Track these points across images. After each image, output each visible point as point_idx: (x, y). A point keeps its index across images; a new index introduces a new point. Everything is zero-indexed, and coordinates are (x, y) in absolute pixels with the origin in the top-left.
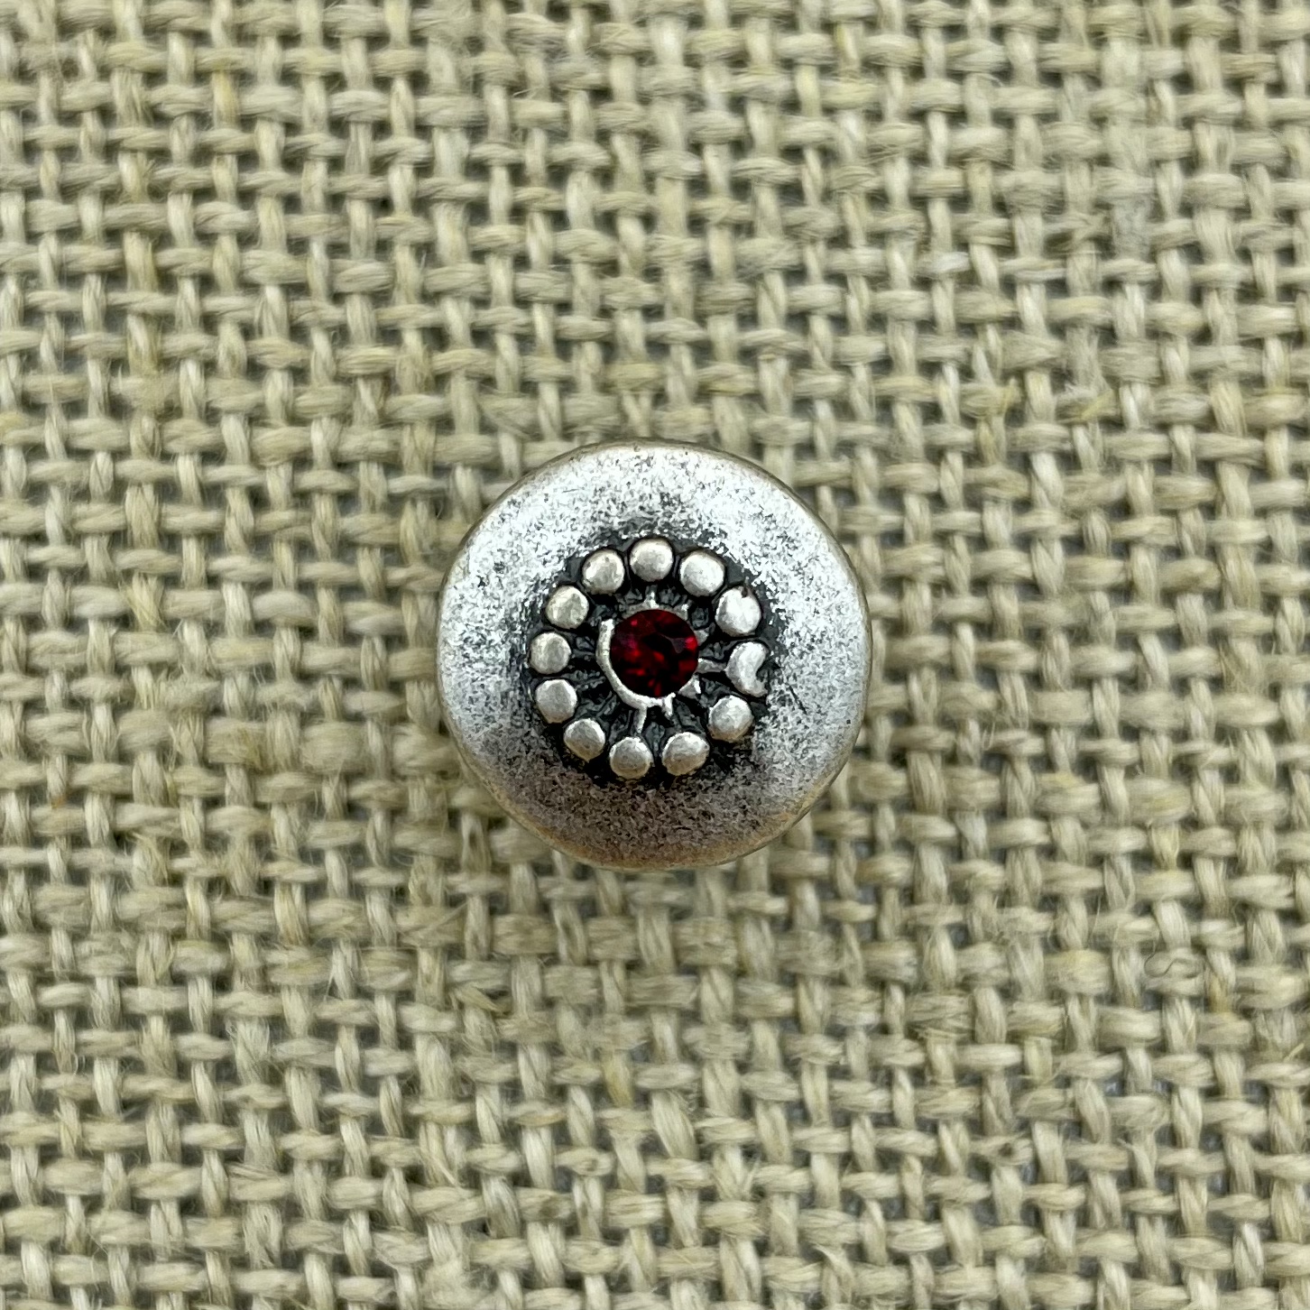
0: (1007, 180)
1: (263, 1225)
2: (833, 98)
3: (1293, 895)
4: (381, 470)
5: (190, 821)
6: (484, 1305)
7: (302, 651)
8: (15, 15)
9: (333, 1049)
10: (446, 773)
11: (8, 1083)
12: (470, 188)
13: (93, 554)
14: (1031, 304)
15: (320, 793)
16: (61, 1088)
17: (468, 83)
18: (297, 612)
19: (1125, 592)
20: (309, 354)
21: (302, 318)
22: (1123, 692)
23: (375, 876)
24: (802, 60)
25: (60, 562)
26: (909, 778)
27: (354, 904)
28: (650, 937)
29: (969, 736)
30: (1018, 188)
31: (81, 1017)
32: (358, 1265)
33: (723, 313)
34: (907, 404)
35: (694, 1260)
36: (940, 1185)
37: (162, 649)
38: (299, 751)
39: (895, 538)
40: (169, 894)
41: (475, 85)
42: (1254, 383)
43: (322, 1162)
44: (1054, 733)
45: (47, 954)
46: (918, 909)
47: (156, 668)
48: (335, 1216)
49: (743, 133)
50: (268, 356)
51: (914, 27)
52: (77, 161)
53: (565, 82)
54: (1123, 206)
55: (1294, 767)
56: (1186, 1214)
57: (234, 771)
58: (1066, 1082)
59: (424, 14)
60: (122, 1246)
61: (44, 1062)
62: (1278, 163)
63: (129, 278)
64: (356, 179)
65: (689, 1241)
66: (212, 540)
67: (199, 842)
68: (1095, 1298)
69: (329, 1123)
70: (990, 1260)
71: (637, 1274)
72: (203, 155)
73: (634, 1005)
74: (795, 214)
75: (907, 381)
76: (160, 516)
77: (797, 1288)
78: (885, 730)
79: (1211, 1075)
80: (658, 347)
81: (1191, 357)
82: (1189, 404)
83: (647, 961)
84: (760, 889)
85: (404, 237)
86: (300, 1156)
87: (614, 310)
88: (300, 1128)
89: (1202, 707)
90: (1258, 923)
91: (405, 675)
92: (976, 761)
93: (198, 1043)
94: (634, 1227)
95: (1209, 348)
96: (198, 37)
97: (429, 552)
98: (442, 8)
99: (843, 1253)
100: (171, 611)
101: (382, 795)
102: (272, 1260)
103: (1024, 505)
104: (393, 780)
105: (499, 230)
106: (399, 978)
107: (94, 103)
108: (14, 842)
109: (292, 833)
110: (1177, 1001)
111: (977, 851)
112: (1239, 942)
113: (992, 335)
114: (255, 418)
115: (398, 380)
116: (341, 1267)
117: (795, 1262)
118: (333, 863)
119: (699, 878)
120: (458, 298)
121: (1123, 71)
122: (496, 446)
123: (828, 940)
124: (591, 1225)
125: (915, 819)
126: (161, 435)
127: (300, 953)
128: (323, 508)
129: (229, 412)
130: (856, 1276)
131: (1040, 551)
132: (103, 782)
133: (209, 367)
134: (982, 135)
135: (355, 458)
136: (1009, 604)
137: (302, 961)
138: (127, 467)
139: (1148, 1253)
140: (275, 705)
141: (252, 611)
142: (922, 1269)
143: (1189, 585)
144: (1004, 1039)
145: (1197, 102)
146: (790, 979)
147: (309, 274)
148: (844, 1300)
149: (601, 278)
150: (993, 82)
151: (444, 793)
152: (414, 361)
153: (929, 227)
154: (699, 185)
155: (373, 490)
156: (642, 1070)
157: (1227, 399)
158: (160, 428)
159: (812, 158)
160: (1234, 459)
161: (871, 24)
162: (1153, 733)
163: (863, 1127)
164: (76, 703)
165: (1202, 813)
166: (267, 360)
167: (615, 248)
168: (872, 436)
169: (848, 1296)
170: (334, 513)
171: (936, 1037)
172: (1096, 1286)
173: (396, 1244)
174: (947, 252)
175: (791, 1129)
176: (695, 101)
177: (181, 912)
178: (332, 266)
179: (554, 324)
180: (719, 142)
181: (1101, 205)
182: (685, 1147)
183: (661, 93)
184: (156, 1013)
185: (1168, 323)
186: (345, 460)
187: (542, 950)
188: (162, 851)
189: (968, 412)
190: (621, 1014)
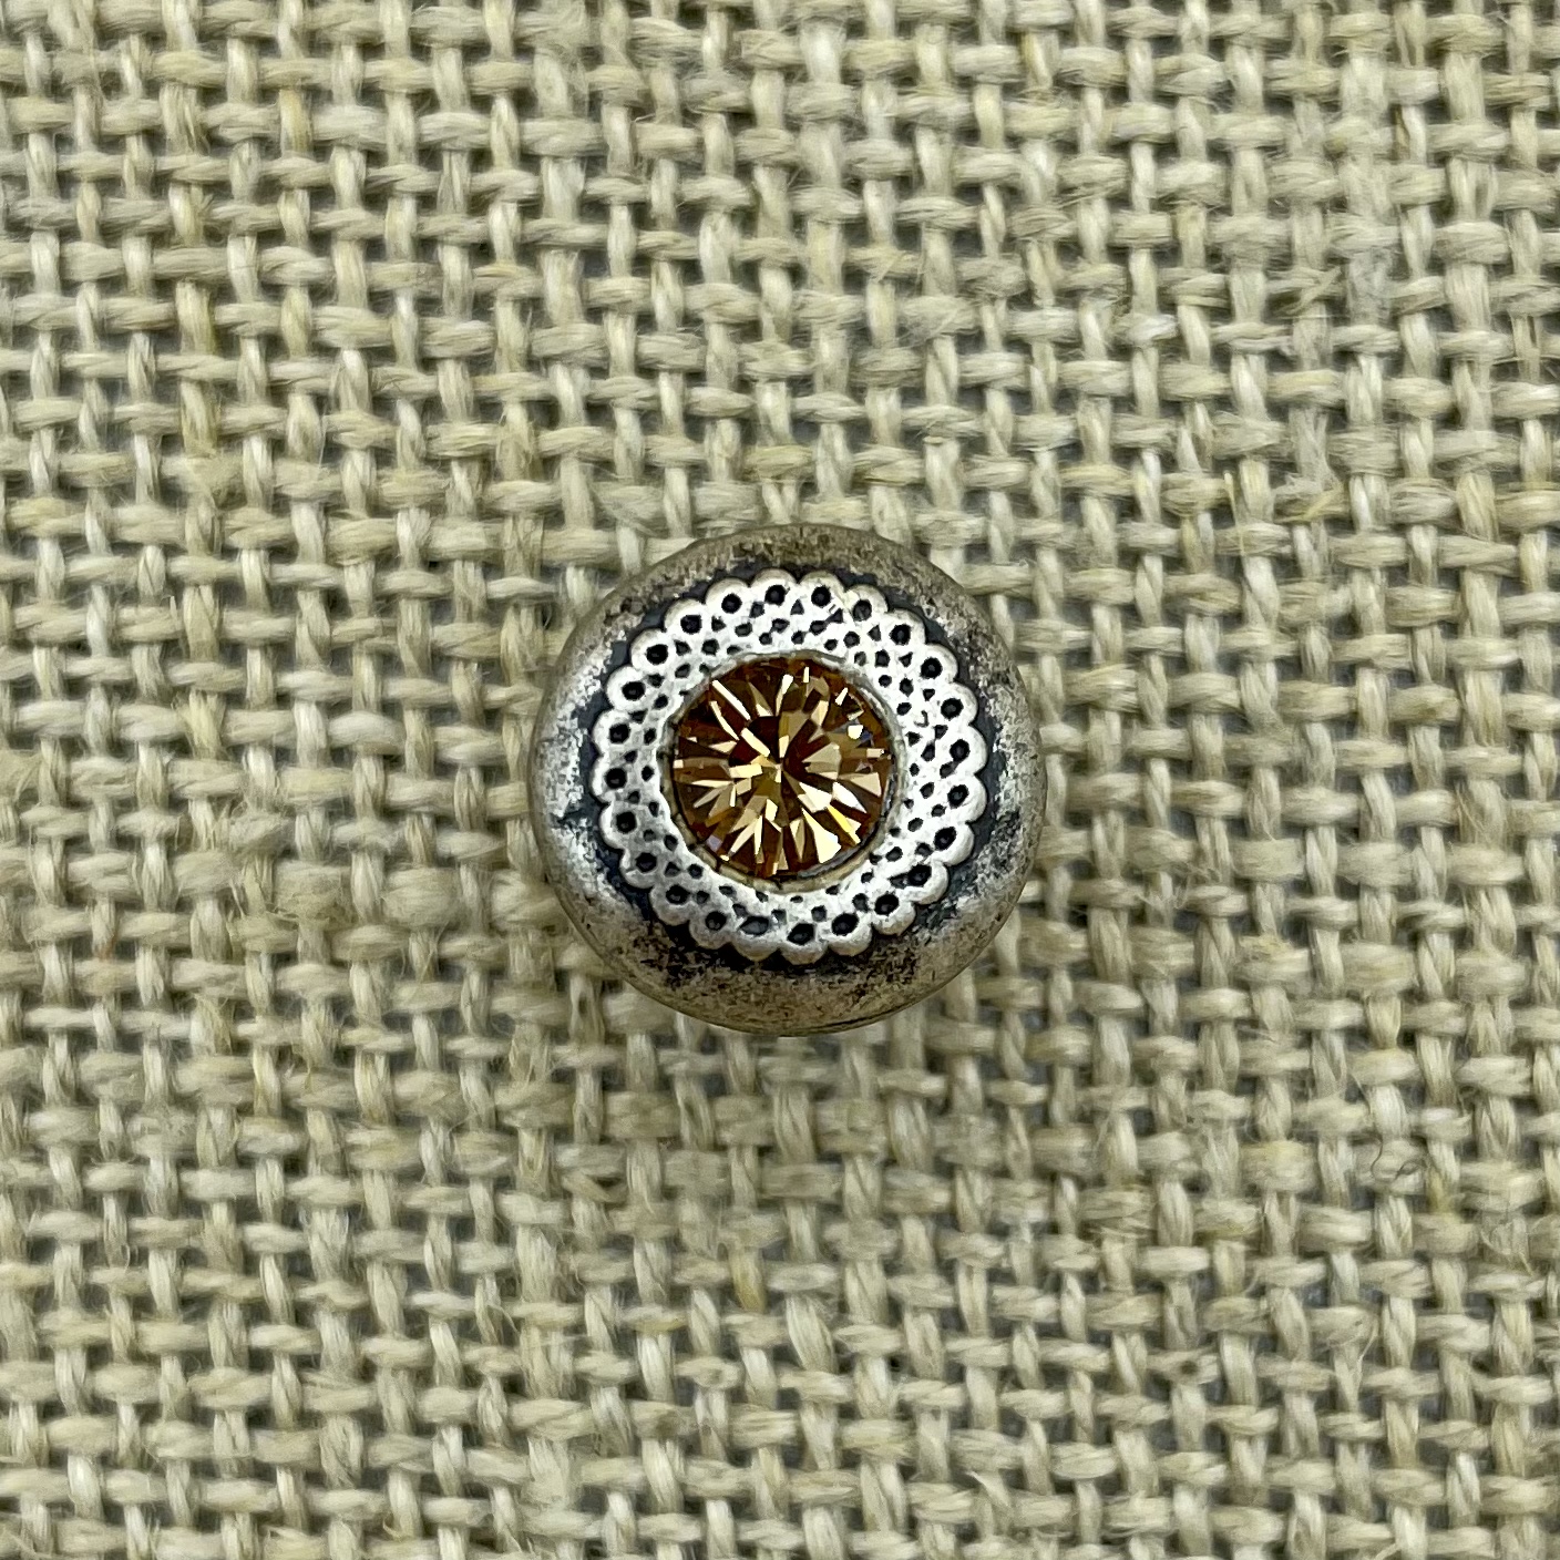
0: (1226, 227)
1: (342, 1441)
2: (1019, 126)
3: (1531, 1079)
4: (479, 571)
5: (256, 980)
7: (386, 782)
8: (46, 17)
9: (422, 1242)
10: (553, 928)
11: (52, 1278)
12: (585, 233)
13: (142, 665)
14: (1248, 378)
15: (406, 951)
16: (111, 1282)
17: (583, 104)
18: (378, 739)
19: (1348, 724)
20: (394, 431)
21: (386, 388)
22: (1342, 840)
23: (470, 1046)
24: (980, 78)
25: (102, 677)
26: (1089, 940)
27: (446, 1078)
28: (786, 1119)
29: (1159, 890)
30: (1240, 237)
31: (133, 1202)
32: (449, 1485)
33: (883, 386)
34: (1098, 498)
35: (829, 1483)
36: (1111, 1404)
37: (225, 781)
38: (382, 901)
39: (1081, 657)
40: (231, 1063)
41: (591, 105)
42: (1508, 477)
44: (1259, 889)
45: (95, 1129)
46: (1094, 1091)
47: (217, 801)
48: (422, 1428)
49: (910, 166)
50: (345, 434)
51: (1117, 38)
52: (121, 196)
53: (702, 103)
54: (1361, 262)
55: (1538, 932)
56: (1393, 1442)
57: (307, 924)
59: (530, 18)
60: (183, 1460)
61: (91, 1252)
62: (1549, 209)
63: (183, 339)
64: (450, 221)
65: (823, 1464)
66: (281, 652)
67: (266, 1003)
68: (1285, 1533)
69: (417, 1326)
70: (1167, 1488)
71: (764, 1495)
72: (269, 189)
73: (766, 1196)
74: (971, 268)
75: (1099, 471)
76: (221, 621)
77: (948, 1518)
78: (1062, 882)
79: (1427, 1284)
81: (1436, 444)
82: (1432, 501)
83: (781, 1144)
84: (915, 1066)
85: (505, 291)
86: (384, 1362)
87: (755, 381)
88: (384, 1332)
89: (1432, 859)
90: (1488, 1111)
91: (507, 813)
92: (1169, 917)
93: (267, 1235)
94: (762, 1446)
95: (1460, 433)
96: (264, 45)
97: (534, 668)
98: (552, 11)
99: (999, 1479)
100: (234, 735)
101: (478, 953)
102: (351, 1476)
103: (1234, 619)
104: (492, 936)
105: (619, 283)
106: (498, 1161)
107: (141, 126)
108: (54, 1001)
109: (375, 996)
110: (1391, 1201)
111: (1165, 1024)
112: (1467, 1133)
113: (1201, 413)
114: (331, 507)
115: (498, 464)
116: (428, 1486)
117: (944, 1489)
118: (422, 1031)
119: (844, 1055)
120: (570, 365)
121: (1364, 90)
122: (613, 543)
123: (991, 1125)
124: (714, 1443)
125: (1097, 988)
126: (221, 525)
127: (384, 1133)
128: (411, 615)
129: (300, 500)
130: (1014, 1504)
131: (1250, 677)
132: (156, 934)
133: (277, 446)
134: (1195, 172)
135: (452, 556)
136: (1212, 737)
137: (387, 1142)
138: (180, 565)
139: (1347, 1484)
140: (355, 846)
141: (329, 738)
142: (1088, 1498)
143: (1425, 716)
144: (1190, 1241)
145: (1452, 134)
146: (945, 1170)
147: (395, 336)
148: (998, 1532)
149: (738, 342)
150: (1213, 110)
151: (550, 952)
152: (518, 440)
153: (1130, 283)
155: (470, 597)
156: (775, 1269)
157: (1476, 494)
158: (220, 518)
159: (991, 197)
160: (1477, 568)
161: (1066, 33)
162: (1374, 891)
163: (1026, 1337)
164: (125, 841)
165: (1427, 983)
166: (344, 438)
167: (756, 306)
168: (1057, 535)
169: (1005, 1527)
170: (424, 622)
171: (1112, 1237)
172: (1286, 1520)
173: (490, 1463)
174: (1150, 315)
175: (943, 1339)
176: (854, 128)
177: (248, 1084)
178: (421, 325)
179: (683, 398)
180: (882, 178)
181: (1334, 260)
182: (821, 1357)
183: (809, 117)
184: (221, 1199)
185: (1408, 403)
186: (437, 558)
187: (664, 1134)
188: (223, 1013)
189: (1171, 507)
190: (751, 1206)
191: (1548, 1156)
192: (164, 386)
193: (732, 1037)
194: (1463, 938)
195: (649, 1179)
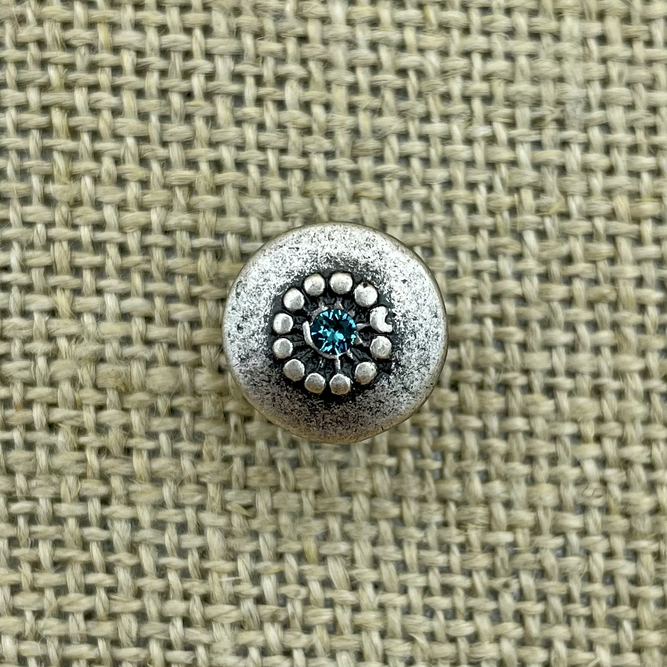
0: (514, 88)
1: (128, 626)
2: (423, 44)
3: (650, 456)
4: (188, 235)
5: (88, 417)
6: (242, 664)
7: (146, 329)
9: (164, 535)
10: (223, 393)
12: (234, 88)
13: (36, 276)
14: (524, 153)
15: (157, 403)
16: (22, 555)
17: (233, 32)
18: (144, 309)
19: (569, 302)
20: (150, 174)
21: (145, 155)
22: (567, 353)
23: (186, 446)
24: (407, 24)
25: (18, 282)
26: (459, 397)
27: (174, 461)
28: (327, 477)
29: (489, 375)
30: (519, 93)
31: (32, 519)
32: (177, 645)
33: (365, 156)
34: (460, 204)
35: (349, 640)
36: (473, 602)
37: (73, 328)
38: (145, 382)
39: (453, 273)
40: (77, 455)
41: (237, 33)
42: (635, 196)
43: (159, 593)
44: (533, 375)
45: (14, 486)
46: (463, 464)
47: (70, 338)
48: (165, 619)
49: (376, 61)
50: (128, 174)
51: (465, 8)
52: (26, 69)
53: (285, 32)
54: (571, 104)
55: (652, 392)
56: (595, 616)
57: (111, 392)
58: (536, 551)
60: (54, 636)
61: (13, 542)
62: (649, 82)
63: (54, 132)
64: (174, 82)
65: (346, 631)
66: (99, 271)
67: (93, 428)
68: (549, 658)
69: (162, 572)
70: (497, 639)
71: (319, 647)
72: (93, 67)
73: (317, 512)
74: (403, 105)
75: (460, 193)
76: (71, 258)
77: (401, 655)
78: (448, 372)
79: (608, 547)
80: (332, 173)
81: (604, 182)
82: (602, 206)
83: (326, 489)
84: (384, 453)
85: (200, 112)
86: (147, 589)
87: (310, 153)
88: (147, 575)
89: (606, 361)
90: (633, 470)
91: (201, 342)
92: (494, 387)
93: (94, 532)
94: (318, 624)
95: (614, 177)
96: (91, 4)
97: (214, 278)
99: (424, 637)
100: (78, 308)
101: (189, 404)
102: (132, 642)
103: (519, 257)
104: (195, 397)
105: (250, 110)
106: (198, 499)
107: (33, 38)
109: (142, 423)
110: (592, 509)
111: (493, 433)
112: (624, 479)
113: (503, 169)
114: (121, 207)
115: (197, 188)
116: (168, 646)
117: (399, 641)
118: (163, 439)
119: (352, 448)
120: (228, 145)
121: (571, 33)
122: (248, 224)
123: (417, 479)
124: (296, 623)
125: (462, 418)
126: (72, 215)
127: (148, 486)
128: (157, 254)
129: (107, 204)
130: (431, 648)
131: (526, 281)
132: (42, 397)
133: (97, 180)
134: (499, 65)
135: (174, 228)
136: (511, 308)
137: (148, 490)
138: (53, 232)
139: (576, 636)
140: (132, 358)
141: (120, 308)
142: (463, 645)
143: (601, 299)
144: (505, 528)
145: (609, 50)
146: (398, 499)
147: (150, 131)
148: (424, 660)
149: (303, 136)
150: (506, 39)
151: (221, 404)
152: (205, 178)
153: (472, 112)
154: (354, 88)
155: (184, 246)
156: (322, 545)
157: (622, 204)
158: (71, 212)
159: (412, 75)
160: (625, 235)
161: (443, 5)
162: (582, 374)
163: (435, 573)
164: (28, 356)
165: (605, 414)
166: (128, 176)
167: (310, 121)
168: (442, 220)
169: (427, 658)
170: (163, 257)
171: (472, 528)
172: (550, 652)
173: (196, 634)
174: (481, 125)
175: (398, 574)
176: (352, 44)
177: (84, 465)
178: (162, 127)
179: (278, 160)
180: (364, 66)
181: (560, 103)
182: (344, 584)
183: (334, 39)
184: (72, 516)
185: (592, 165)
186: (169, 229)
187: (272, 484)
188: (74, 433)
189: (491, 208)
190: (312, 517)
191: (659, 490)
192: (46, 153)
193: (303, 441)
194: (621, 395)
195: (266, 505)
